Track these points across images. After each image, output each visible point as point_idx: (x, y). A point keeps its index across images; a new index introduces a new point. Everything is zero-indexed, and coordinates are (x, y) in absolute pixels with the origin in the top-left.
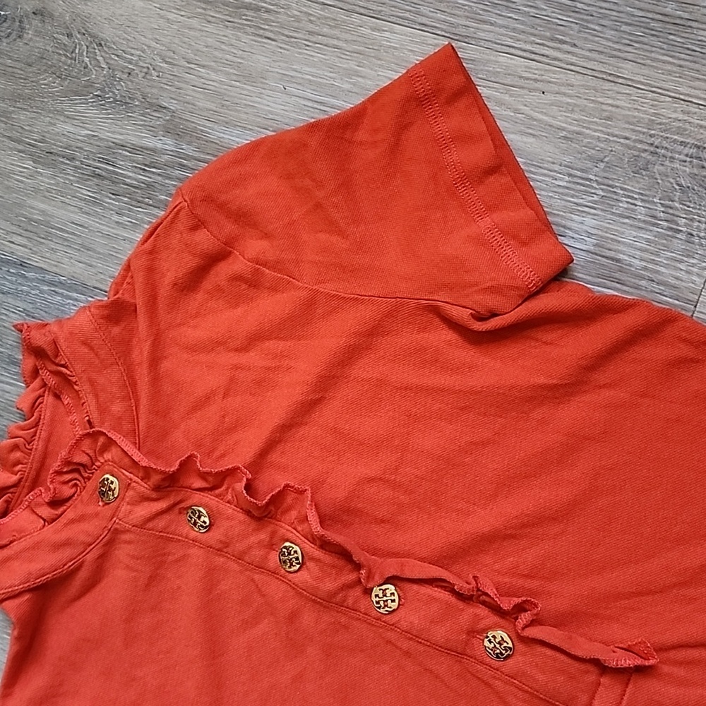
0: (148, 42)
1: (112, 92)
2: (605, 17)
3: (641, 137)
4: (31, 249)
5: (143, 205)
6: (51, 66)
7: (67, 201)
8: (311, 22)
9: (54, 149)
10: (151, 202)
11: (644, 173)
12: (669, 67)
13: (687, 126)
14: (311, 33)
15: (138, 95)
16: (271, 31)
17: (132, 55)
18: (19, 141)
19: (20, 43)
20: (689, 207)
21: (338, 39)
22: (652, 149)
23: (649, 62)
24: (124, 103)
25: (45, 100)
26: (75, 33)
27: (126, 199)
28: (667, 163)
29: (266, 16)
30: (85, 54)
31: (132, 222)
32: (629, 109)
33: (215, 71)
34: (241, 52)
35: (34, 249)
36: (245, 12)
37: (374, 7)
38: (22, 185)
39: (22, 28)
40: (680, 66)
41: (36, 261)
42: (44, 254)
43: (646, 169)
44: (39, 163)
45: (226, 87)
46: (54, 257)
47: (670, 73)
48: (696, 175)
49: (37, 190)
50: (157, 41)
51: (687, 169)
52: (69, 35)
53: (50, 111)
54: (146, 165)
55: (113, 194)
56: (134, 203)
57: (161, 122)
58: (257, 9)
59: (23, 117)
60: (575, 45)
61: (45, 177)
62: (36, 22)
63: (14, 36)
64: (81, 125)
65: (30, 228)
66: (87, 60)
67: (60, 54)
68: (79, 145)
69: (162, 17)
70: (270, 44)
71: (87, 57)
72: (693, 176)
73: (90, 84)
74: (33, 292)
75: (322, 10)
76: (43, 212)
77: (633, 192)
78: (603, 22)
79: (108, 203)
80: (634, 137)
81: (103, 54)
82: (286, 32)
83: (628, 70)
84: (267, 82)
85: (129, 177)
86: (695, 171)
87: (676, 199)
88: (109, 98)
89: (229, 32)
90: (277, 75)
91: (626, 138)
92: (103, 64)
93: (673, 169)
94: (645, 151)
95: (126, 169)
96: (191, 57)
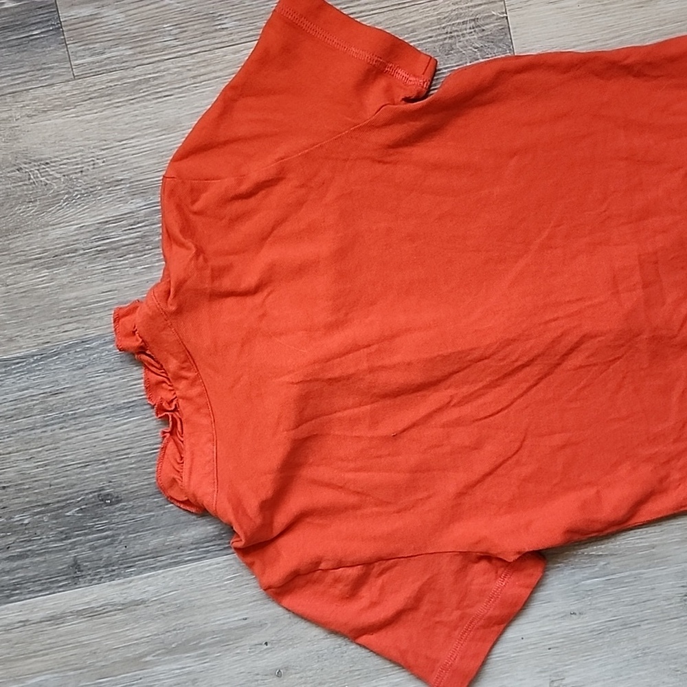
0: (81, 144)
1: (76, 191)
3: (438, 32)
4: (83, 328)
5: (146, 252)
7: (89, 280)
8: (189, 70)
9: (58, 252)
10: (151, 247)
11: (452, 52)
13: (461, 11)
14: (194, 77)
15: (97, 182)
16: (166, 91)
17: (75, 158)
18: (27, 261)
20: (488, 58)
21: (215, 72)
22: (449, 35)
24: (90, 192)
25: (29, 223)
26: (23, 166)
27: (131, 256)
28: (462, 39)
29: (156, 82)
30: (39, 175)
31: (145, 268)
32: (422, 19)
33: (142, 137)
34: (153, 115)
35: (86, 326)
36: (139, 87)
37: (227, 39)
38: (49, 290)
41: (93, 333)
42: (95, 326)
43: (452, 49)
44: (52, 267)
45: (156, 143)
46: (104, 322)
48: (482, 37)
49: (62, 286)
50: (88, 139)
51: (475, 36)
52: (19, 170)
53: (37, 228)
54: (132, 225)
55: (120, 257)
56: (139, 254)
57: (125, 191)
58: (147, 81)
59: (19, 243)
61: (63, 274)
64: (67, 224)
65: (73, 314)
66: (44, 179)
67: (20, 186)
68: (75, 238)
69: (81, 121)
70: (171, 99)
71: (43, 177)
73: (57, 194)
74: (104, 354)
75: (193, 59)
76: (77, 298)
77: (452, 67)
79: (121, 265)
80: (434, 34)
81: (53, 168)
82: (177, 86)
84: (183, 124)
85: (125, 240)
86: (480, 35)
87: (479, 57)
88: (77, 195)
89: (136, 107)
90: (187, 117)
91: (431, 37)
92: (58, 176)
93: (467, 41)
94: (445, 39)
95: (119, 236)
96: (119, 137)
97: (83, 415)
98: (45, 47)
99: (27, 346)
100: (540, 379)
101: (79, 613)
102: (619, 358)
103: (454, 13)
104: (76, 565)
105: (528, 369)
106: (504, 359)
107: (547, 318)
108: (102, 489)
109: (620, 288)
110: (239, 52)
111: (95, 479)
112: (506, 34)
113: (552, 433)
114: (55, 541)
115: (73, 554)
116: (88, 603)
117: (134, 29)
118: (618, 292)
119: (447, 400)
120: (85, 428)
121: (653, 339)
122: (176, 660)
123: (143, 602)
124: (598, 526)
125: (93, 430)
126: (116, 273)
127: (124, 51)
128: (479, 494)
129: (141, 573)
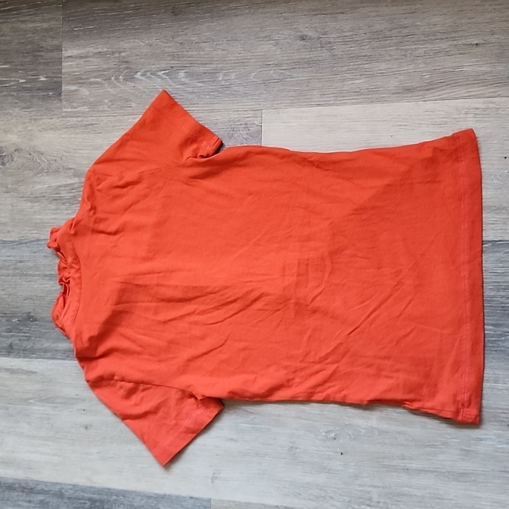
0: (58, 148)
1: (51, 169)
2: (205, 92)
3: (228, 127)
4: (39, 234)
6: (27, 167)
7: (47, 212)
8: (111, 123)
9: (37, 196)
10: (76, 202)
11: (232, 138)
12: (228, 102)
14: (113, 127)
15: (61, 167)
16: (100, 130)
17: (54, 154)
18: (24, 197)
19: (13, 162)
20: (249, 144)
21: (122, 126)
22: (232, 129)
23: (222, 102)
24: (57, 171)
26: (32, 153)
27: (68, 204)
28: (238, 132)
29: (96, 126)
31: (71, 211)
32: (221, 119)
33: (85, 150)
34: (91, 141)
39: (12, 157)
40: (232, 100)
41: (42, 237)
42: (44, 234)
43: (233, 136)
44: (33, 202)
47: (230, 103)
49: (35, 212)
50: (62, 146)
51: (245, 132)
52: (30, 154)
53: (31, 183)
54: (71, 190)
55: (62, 204)
57: (72, 173)
58: (93, 124)
59: (22, 188)
60: (198, 104)
61: (37, 206)
62: (17, 153)
63: (10, 161)
64: (44, 184)
65: (36, 226)
66: (39, 161)
67: (29, 162)
68: (45, 191)
69: (61, 138)
70: (100, 135)
72: (247, 134)
73: (43, 169)
75: (115, 118)
76: (40, 219)
78: (204, 94)
79: (62, 208)
80: (226, 127)
81: (44, 157)
82: (105, 129)
83: (217, 107)
85: (66, 196)
86: (247, 132)
87: (244, 143)
88: (51, 171)
89: (85, 135)
91: (224, 128)
92: (45, 160)
93: (241, 134)
94: (230, 131)
95: (64, 194)
96: (75, 147)
97: (30, 275)
98: (53, 101)
99: (14, 237)
100: (240, 311)
101: (7, 370)
102: (279, 310)
103: (237, 119)
104: (11, 346)
105: (234, 304)
106: (222, 295)
107: (247, 280)
108: (30, 313)
109: (286, 274)
110: (135, 119)
111: (28, 307)
112: (259, 134)
113: (241, 341)
114: (5, 332)
115: (10, 340)
116: (12, 366)
117: (92, 100)
118: (284, 275)
119: (193, 311)
120: (29, 281)
121: (297, 304)
122: (43, 406)
123: (35, 373)
124: (248, 395)
125: (33, 283)
126: (59, 211)
127: (85, 109)
128: (199, 362)
129: (37, 358)
